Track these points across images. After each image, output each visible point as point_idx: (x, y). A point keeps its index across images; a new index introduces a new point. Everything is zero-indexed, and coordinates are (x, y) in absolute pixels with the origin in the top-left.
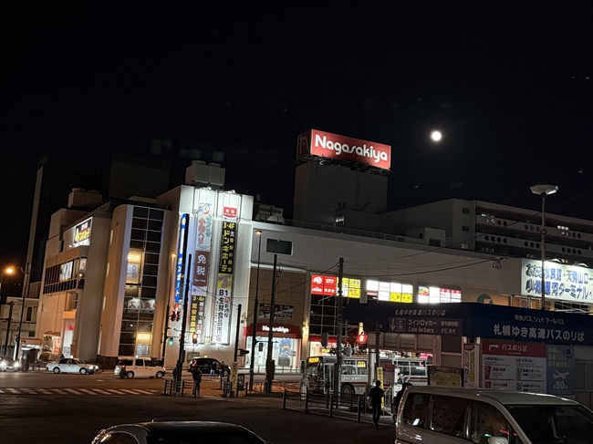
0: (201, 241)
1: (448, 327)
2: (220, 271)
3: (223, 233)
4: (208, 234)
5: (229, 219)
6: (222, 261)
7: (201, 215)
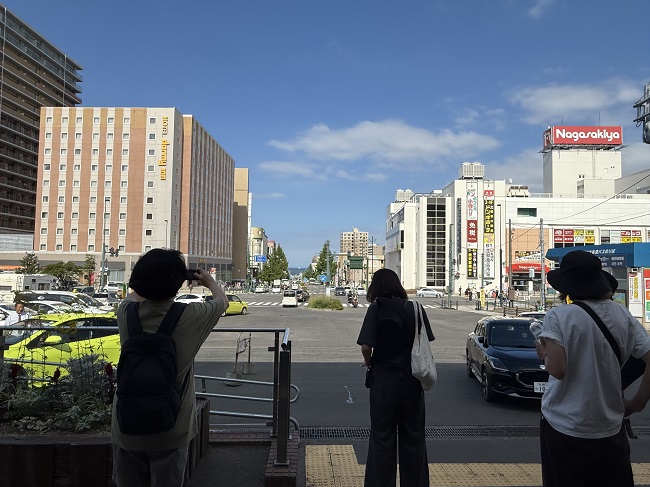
0: (471, 214)
1: (617, 261)
2: (485, 232)
3: (485, 208)
4: (475, 209)
5: (489, 198)
6: (485, 226)
7: (470, 197)
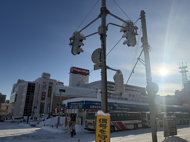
0: (44, 90)
1: (80, 107)
2: (48, 97)
3: (49, 88)
4: (45, 89)
5: (51, 85)
6: (48, 95)
7: (44, 84)
